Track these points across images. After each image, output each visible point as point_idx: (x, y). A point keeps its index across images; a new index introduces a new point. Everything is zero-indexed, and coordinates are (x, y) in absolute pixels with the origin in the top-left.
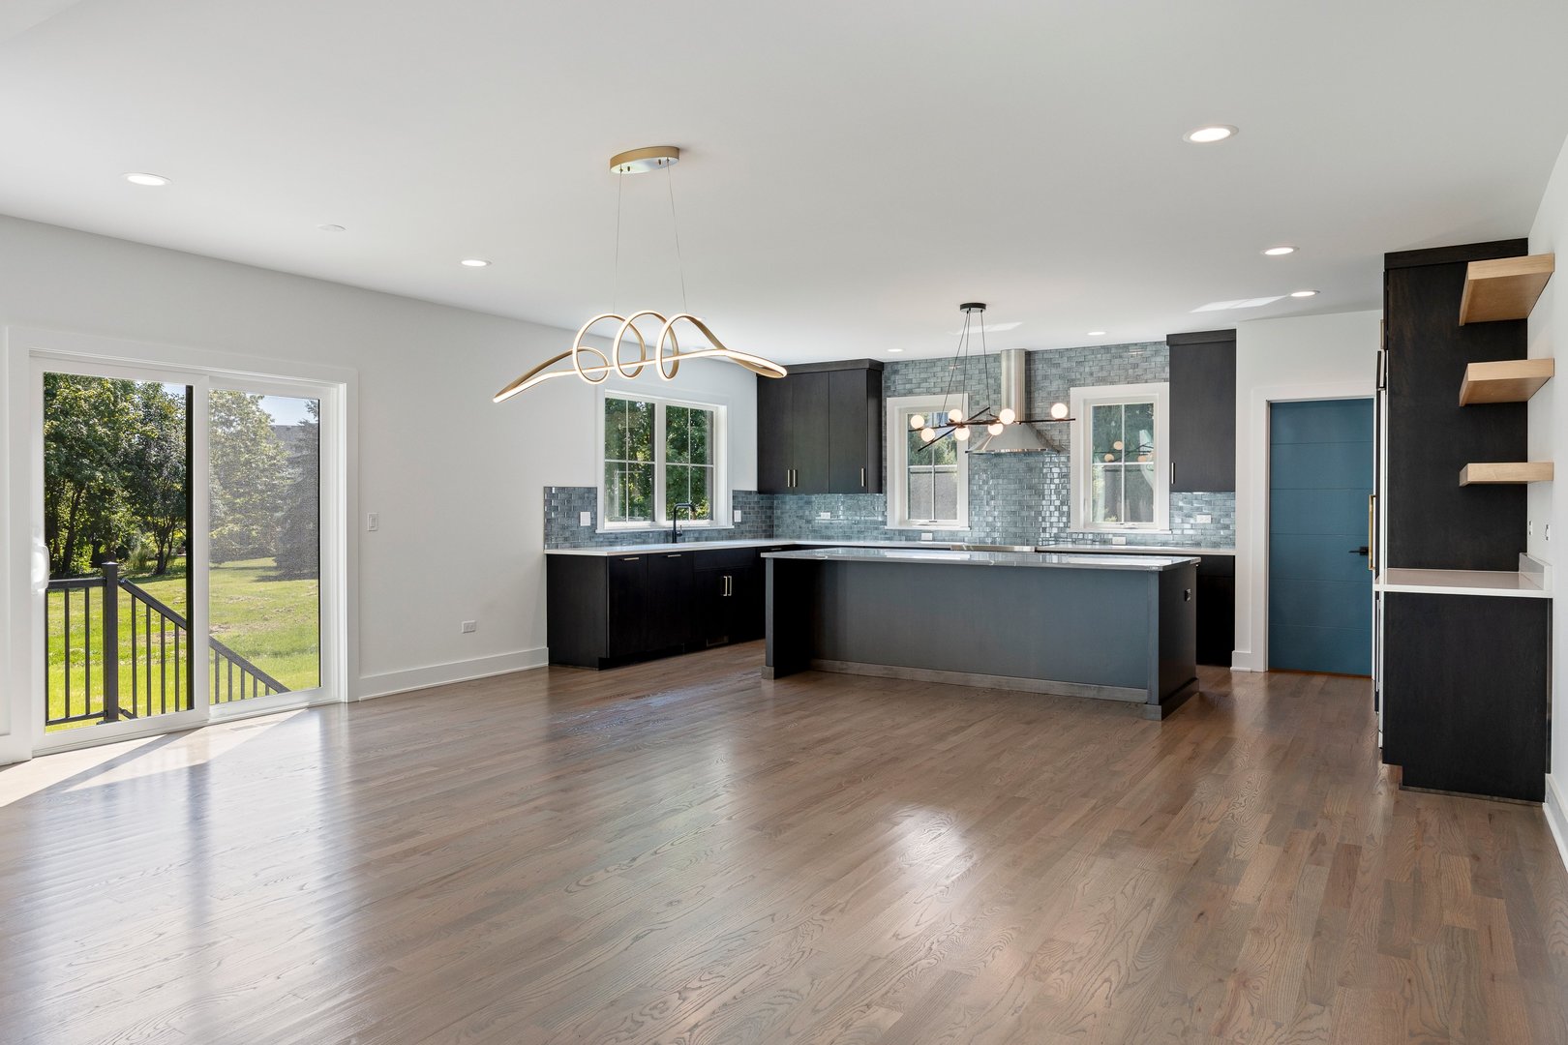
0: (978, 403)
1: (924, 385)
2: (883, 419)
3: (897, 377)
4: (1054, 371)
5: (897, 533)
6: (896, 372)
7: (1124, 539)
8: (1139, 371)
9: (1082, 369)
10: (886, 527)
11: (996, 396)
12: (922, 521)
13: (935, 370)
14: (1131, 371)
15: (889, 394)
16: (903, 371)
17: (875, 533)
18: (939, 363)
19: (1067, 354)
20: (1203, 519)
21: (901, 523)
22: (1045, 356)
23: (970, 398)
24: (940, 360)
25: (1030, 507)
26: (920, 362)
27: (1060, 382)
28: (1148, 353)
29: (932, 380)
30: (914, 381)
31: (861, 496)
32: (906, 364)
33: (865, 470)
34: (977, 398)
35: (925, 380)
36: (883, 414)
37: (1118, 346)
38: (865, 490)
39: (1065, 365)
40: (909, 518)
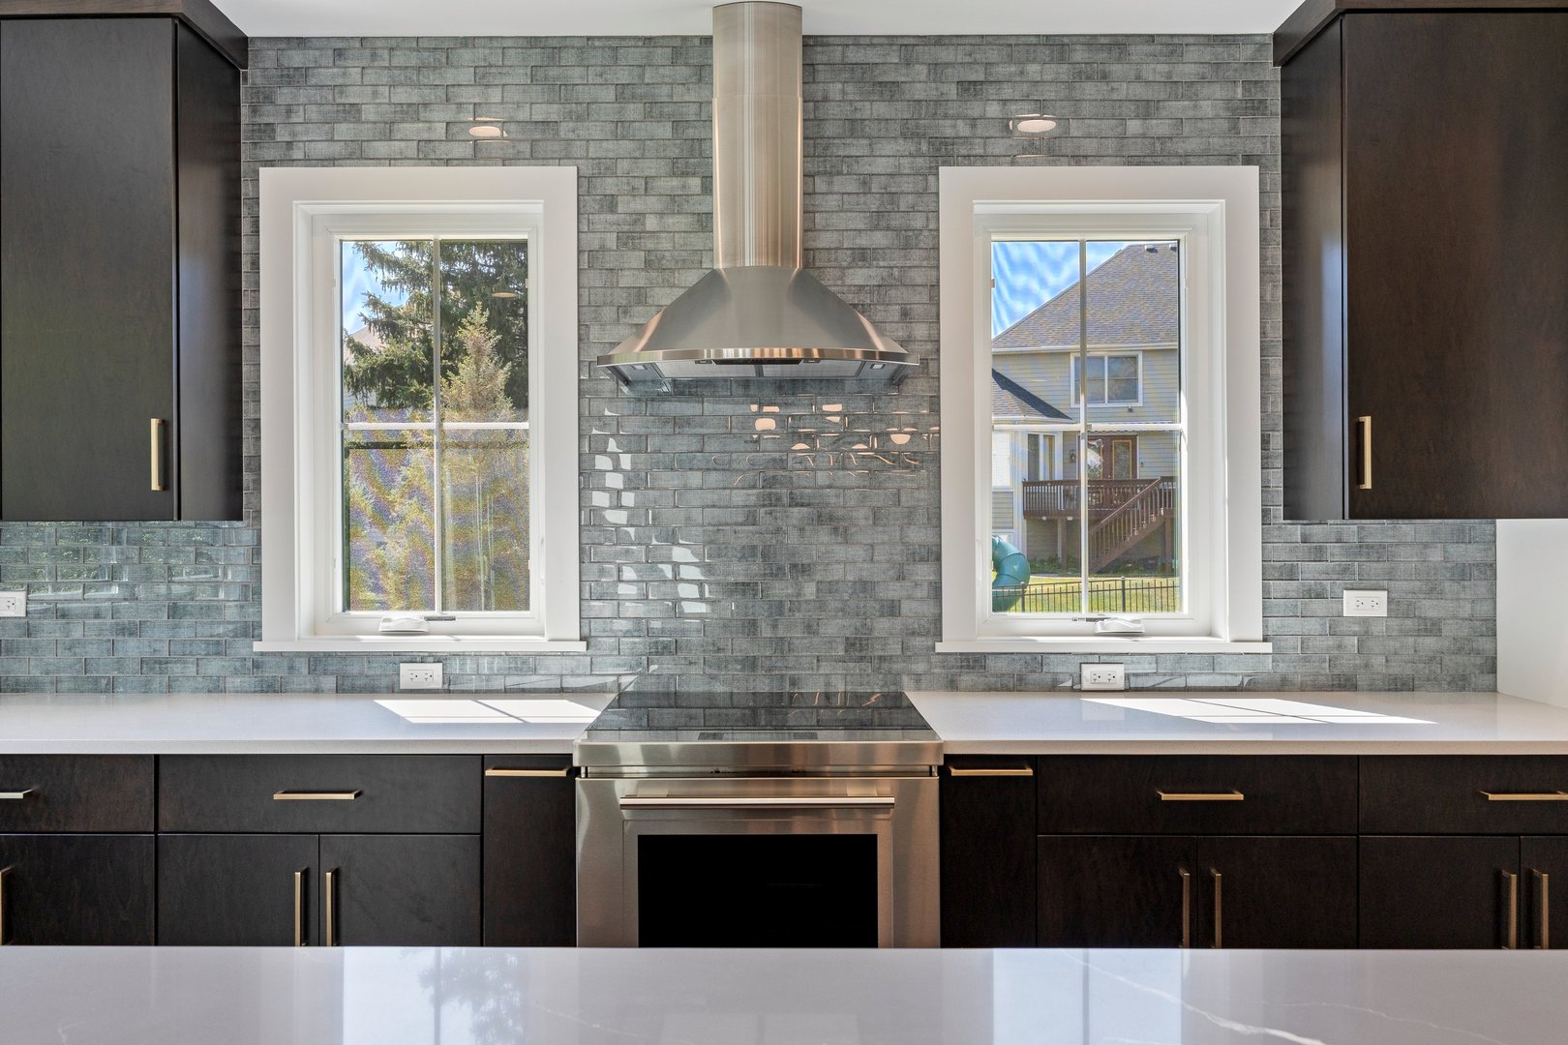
0: (610, 204)
1: (408, 129)
2: (246, 245)
3: (303, 95)
4: (881, 109)
5: (302, 666)
6: (295, 77)
7: (1119, 671)
8: (1160, 127)
9: (975, 109)
10: (258, 647)
11: (675, 182)
12: (399, 618)
13: (450, 76)
14: (1134, 126)
15: (269, 153)
16: (327, 75)
17: (214, 666)
18: (466, 55)
19: (928, 54)
20: (1363, 604)
21: (315, 630)
22: (854, 55)
23: (585, 184)
24: (467, 42)
25: (802, 570)
26: (394, 44)
27: (903, 146)
28: (1187, 71)
29: (440, 115)
30: (369, 113)
31: (156, 530)
32: (339, 49)
33: (164, 426)
34: (609, 185)
35: (412, 111)
36: (246, 227)
37: (1091, 41)
38: (167, 506)
39: (919, 91)
40: (348, 605)
